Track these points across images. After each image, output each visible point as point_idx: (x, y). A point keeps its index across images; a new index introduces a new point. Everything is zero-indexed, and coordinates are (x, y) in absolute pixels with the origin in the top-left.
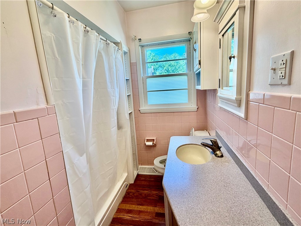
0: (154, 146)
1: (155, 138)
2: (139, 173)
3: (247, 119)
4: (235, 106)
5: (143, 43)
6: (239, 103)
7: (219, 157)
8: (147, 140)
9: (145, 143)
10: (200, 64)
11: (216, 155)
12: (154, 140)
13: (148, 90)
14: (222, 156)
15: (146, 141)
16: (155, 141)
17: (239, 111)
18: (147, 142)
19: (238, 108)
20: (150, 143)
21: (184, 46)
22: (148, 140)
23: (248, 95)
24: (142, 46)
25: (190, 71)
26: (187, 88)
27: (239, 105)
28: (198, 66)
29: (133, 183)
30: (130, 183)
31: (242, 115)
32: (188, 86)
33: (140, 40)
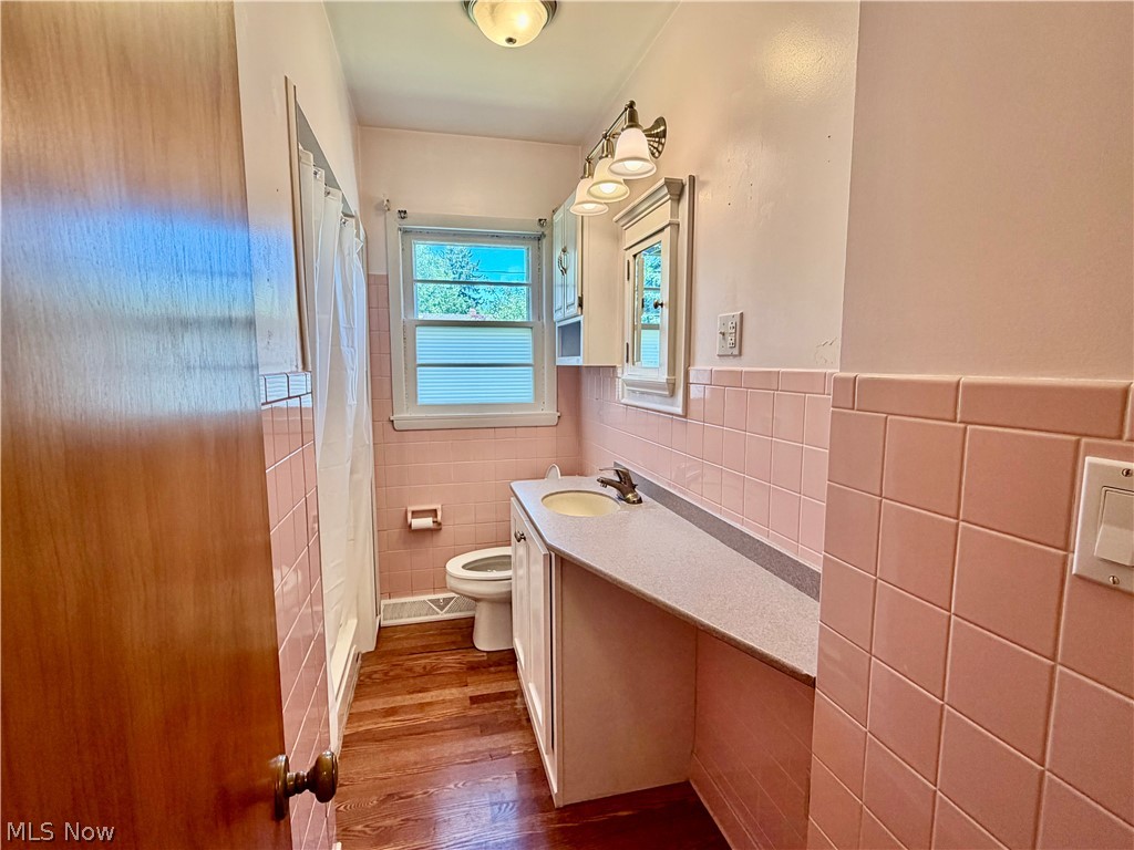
0: (437, 529)
1: (438, 506)
2: (384, 623)
3: (685, 416)
4: (665, 396)
5: (407, 224)
6: (672, 388)
7: (634, 502)
8: (413, 512)
9: (409, 520)
10: (581, 305)
11: (628, 501)
12: (435, 511)
13: (419, 362)
14: (640, 501)
15: (410, 515)
16: (439, 513)
17: (672, 405)
18: (413, 518)
19: (669, 400)
20: (427, 522)
21: (523, 251)
22: (416, 514)
23: (687, 374)
24: (405, 232)
25: (540, 317)
26: (530, 361)
27: (673, 393)
28: (574, 309)
29: (372, 649)
30: (364, 652)
31: (679, 410)
32: (535, 359)
33: (403, 215)
